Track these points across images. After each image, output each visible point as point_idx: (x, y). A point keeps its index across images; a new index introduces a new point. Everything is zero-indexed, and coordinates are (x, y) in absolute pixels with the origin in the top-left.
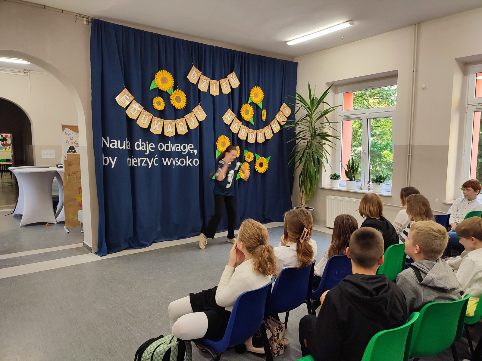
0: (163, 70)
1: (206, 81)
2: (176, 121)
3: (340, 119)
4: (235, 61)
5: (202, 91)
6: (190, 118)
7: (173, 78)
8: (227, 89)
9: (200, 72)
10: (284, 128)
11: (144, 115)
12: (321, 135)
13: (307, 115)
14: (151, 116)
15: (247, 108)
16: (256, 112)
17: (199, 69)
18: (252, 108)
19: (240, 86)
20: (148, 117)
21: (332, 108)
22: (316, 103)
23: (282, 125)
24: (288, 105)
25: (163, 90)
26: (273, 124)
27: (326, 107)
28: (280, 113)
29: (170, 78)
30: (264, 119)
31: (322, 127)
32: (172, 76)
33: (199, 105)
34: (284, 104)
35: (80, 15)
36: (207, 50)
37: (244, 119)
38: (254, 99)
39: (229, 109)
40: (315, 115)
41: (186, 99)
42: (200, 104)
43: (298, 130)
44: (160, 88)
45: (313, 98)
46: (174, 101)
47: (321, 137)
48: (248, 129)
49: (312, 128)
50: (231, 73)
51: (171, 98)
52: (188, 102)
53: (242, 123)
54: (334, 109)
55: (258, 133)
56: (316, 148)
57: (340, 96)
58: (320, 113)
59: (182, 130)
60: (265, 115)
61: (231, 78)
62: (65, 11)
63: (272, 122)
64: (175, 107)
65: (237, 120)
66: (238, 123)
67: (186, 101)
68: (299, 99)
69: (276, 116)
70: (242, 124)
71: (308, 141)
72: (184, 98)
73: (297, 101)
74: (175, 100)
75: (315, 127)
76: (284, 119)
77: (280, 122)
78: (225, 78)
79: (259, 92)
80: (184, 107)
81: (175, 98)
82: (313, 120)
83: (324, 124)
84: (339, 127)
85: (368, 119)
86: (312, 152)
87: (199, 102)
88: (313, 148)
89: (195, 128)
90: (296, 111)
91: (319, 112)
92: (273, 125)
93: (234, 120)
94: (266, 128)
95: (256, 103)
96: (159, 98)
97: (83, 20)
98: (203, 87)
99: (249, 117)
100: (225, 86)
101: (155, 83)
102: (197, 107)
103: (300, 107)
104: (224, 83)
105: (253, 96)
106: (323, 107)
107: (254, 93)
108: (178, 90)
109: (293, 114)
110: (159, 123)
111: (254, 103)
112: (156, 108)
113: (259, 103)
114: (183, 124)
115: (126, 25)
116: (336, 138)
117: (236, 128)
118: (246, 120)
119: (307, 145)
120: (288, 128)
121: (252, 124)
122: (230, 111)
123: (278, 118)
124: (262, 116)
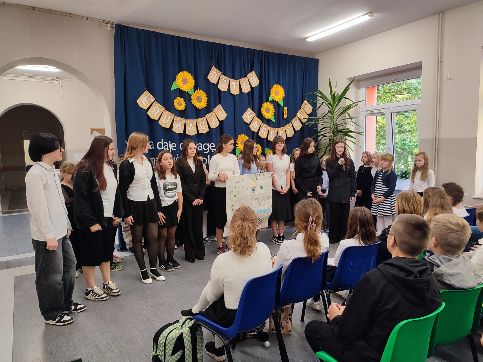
0: (184, 71)
1: (226, 81)
2: (198, 120)
3: (363, 115)
4: (255, 60)
5: (222, 91)
6: (211, 117)
7: (193, 78)
8: (247, 88)
9: (220, 72)
10: (306, 125)
11: (166, 115)
12: (343, 131)
13: (329, 112)
14: (172, 116)
15: (267, 106)
16: (276, 110)
17: (219, 68)
18: (273, 106)
19: (260, 84)
20: (169, 117)
21: (354, 103)
22: (337, 99)
23: (303, 122)
24: (309, 102)
25: (184, 91)
27: (348, 103)
28: (302, 110)
29: (191, 79)
30: (285, 116)
31: (345, 123)
32: (192, 76)
33: (220, 105)
34: (306, 102)
35: (104, 22)
36: (227, 51)
37: (265, 117)
38: (274, 97)
39: (249, 108)
40: (337, 112)
41: (207, 99)
42: (221, 104)
43: (319, 127)
44: (181, 89)
45: (334, 94)
47: (344, 133)
48: (268, 127)
49: (334, 124)
50: (251, 72)
51: (191, 98)
52: (209, 102)
53: (262, 121)
54: (356, 104)
55: (279, 131)
57: (363, 91)
58: (342, 109)
59: (203, 129)
60: (287, 113)
61: (251, 77)
62: (90, 18)
63: (293, 120)
64: (196, 107)
65: (257, 119)
66: (258, 122)
67: (207, 101)
68: (320, 95)
69: (297, 114)
71: (330, 137)
72: (205, 98)
73: (319, 98)
74: (195, 100)
75: (336, 124)
76: (305, 117)
77: (301, 119)
78: (244, 77)
79: (279, 90)
80: (205, 107)
81: (196, 98)
82: (334, 117)
83: (347, 120)
84: (362, 122)
85: (391, 114)
87: (220, 101)
89: (216, 127)
90: (317, 108)
91: (341, 108)
92: (294, 123)
93: (254, 118)
94: (287, 126)
95: (277, 101)
96: (180, 98)
97: (107, 26)
98: (223, 87)
99: (270, 115)
100: (244, 85)
101: (176, 84)
102: (218, 106)
103: (321, 103)
104: (244, 82)
105: (273, 94)
106: (345, 103)
107: (274, 91)
108: (198, 90)
109: (315, 110)
110: (181, 122)
111: (275, 100)
112: (177, 108)
113: (280, 100)
114: (204, 123)
115: (148, 29)
116: (359, 133)
117: (256, 126)
118: (267, 118)
119: (330, 142)
120: (309, 125)
121: (272, 121)
122: (249, 110)
123: (300, 115)
124: (283, 113)
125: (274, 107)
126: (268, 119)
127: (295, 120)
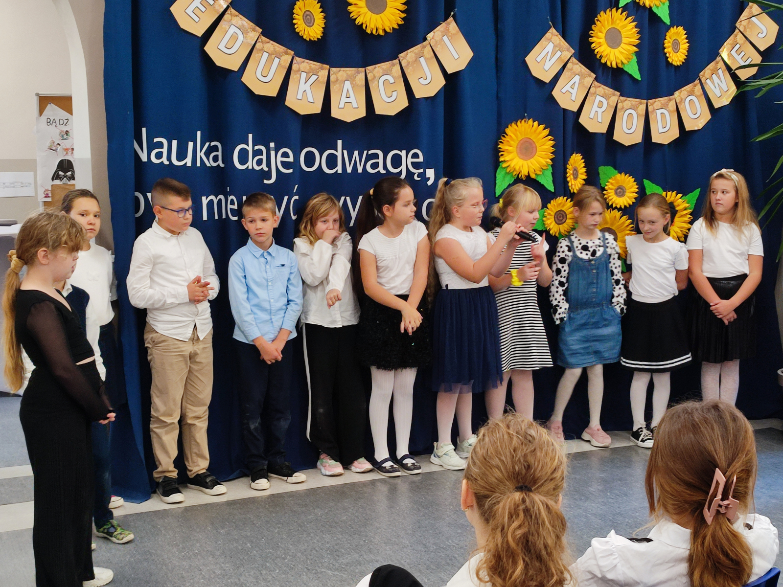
2: (371, 72)
6: (416, 60)
10: (751, 89)
11: (266, 55)
14: (287, 56)
15: (613, 22)
16: (646, 31)
18: (634, 23)
20: (277, 60)
23: (743, 78)
24: (763, 7)
26: (711, 78)
28: (737, 37)
30: (676, 59)
33: (451, 19)
34: (751, 4)
37: (603, 61)
39: (553, 30)
41: (404, 0)
42: (453, 16)
46: (358, 10)
48: (615, 96)
52: (410, 11)
53: (595, 76)
55: (654, 110)
59: (390, 103)
63: (706, 73)
64: (365, 28)
65: (577, 67)
66: (582, 77)
67: (403, 7)
69: (721, 50)
70: (596, 79)
74: (362, 4)
76: (750, 60)
77: (734, 70)
80: (396, 27)
89: (432, 94)
92: (708, 82)
93: (569, 65)
94: (683, 91)
95: (647, 5)
99: (621, 53)
102: (443, 24)
110: (314, 78)
111: (641, 3)
112: (302, 34)
113: (657, 4)
114: (392, 81)
117: (574, 92)
118: (609, 64)
121: (630, 76)
122: (552, 34)
123: (730, 55)
125: (636, 27)
126: (614, 66)
127: (712, 70)
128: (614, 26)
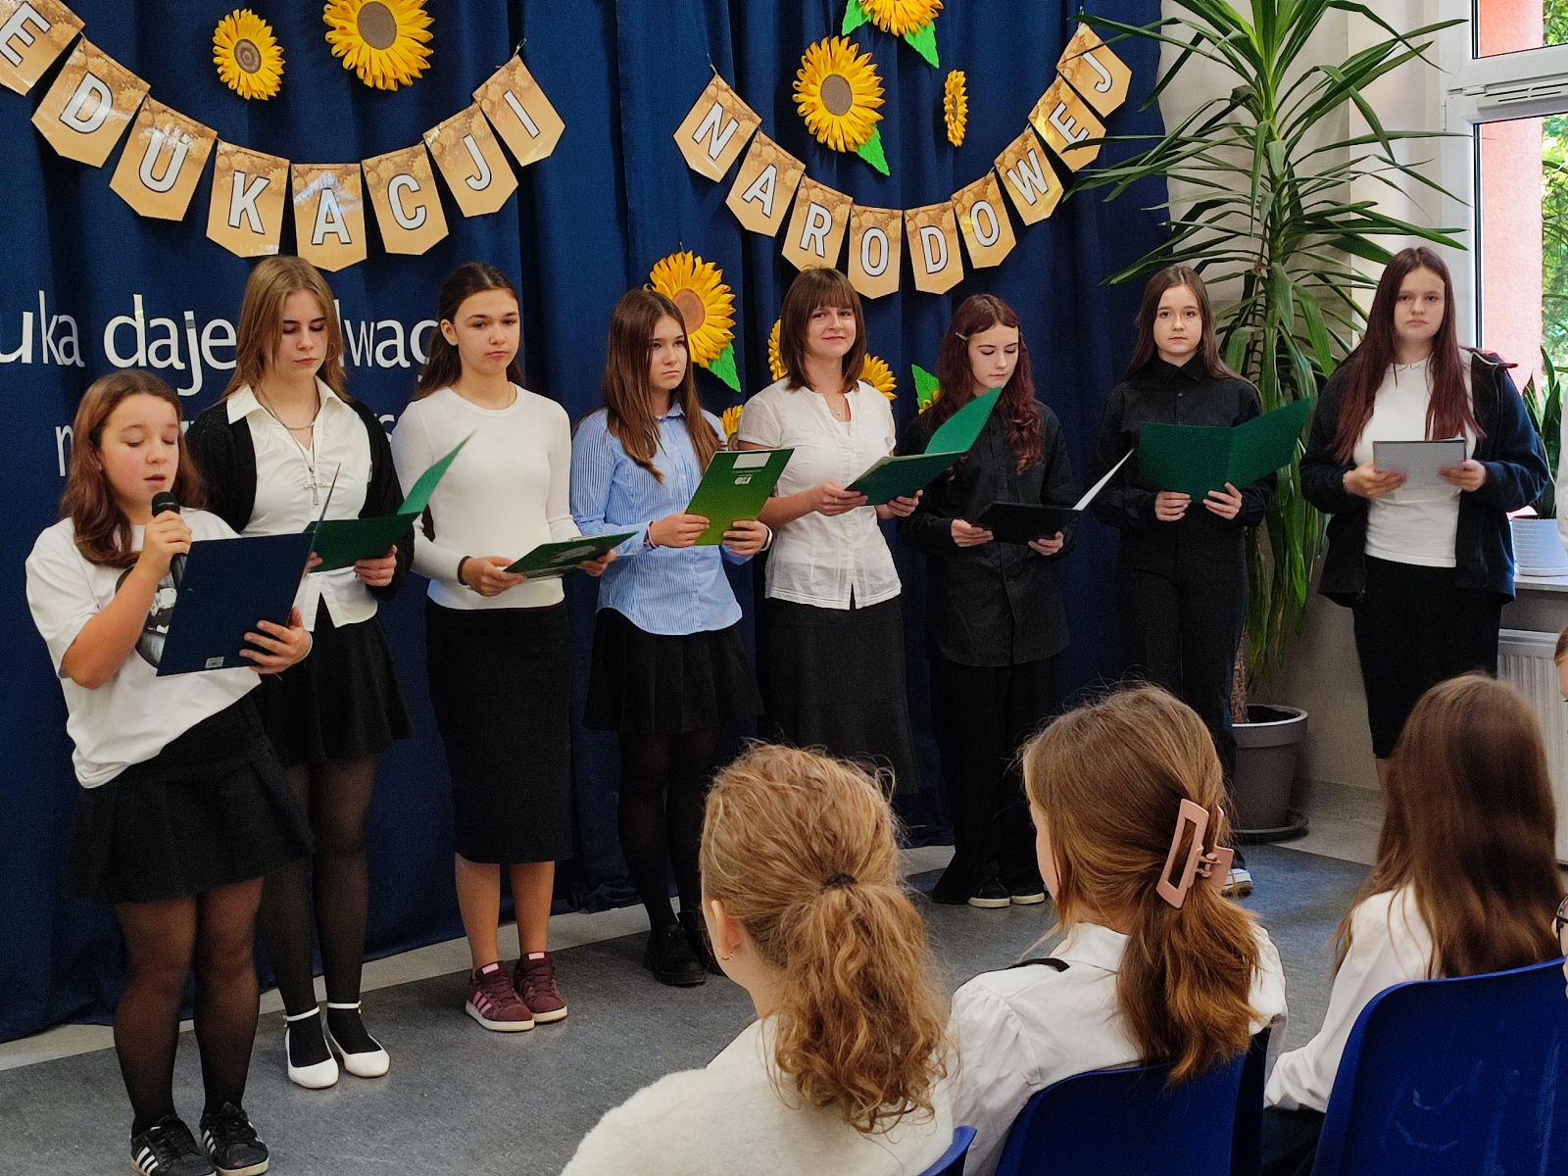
2: (372, 169)
3: (1461, 114)
6: (459, 142)
10: (1089, 186)
11: (159, 137)
12: (1331, 225)
13: (1238, 98)
14: (203, 141)
15: (833, 66)
16: (895, 82)
18: (873, 67)
20: (182, 147)
23: (1074, 167)
24: (1104, 33)
26: (1016, 169)
27: (1360, 37)
28: (1059, 90)
30: (956, 133)
31: (1338, 176)
33: (516, 59)
34: (1083, 29)
37: (821, 139)
38: (877, 7)
39: (718, 80)
40: (1292, 92)
41: (427, 21)
42: (521, 53)
43: (1180, 199)
46: (347, 40)
48: (844, 205)
49: (1273, 179)
51: (326, 17)
52: (441, 42)
53: (804, 166)
55: (916, 228)
56: (1303, 314)
58: (1321, 76)
59: (413, 230)
60: (962, 109)
63: (1007, 157)
64: (360, 73)
65: (768, 150)
66: (781, 169)
67: (427, 36)
69: (1032, 114)
70: (808, 172)
71: (1251, 266)
72: (417, 18)
74: (353, 27)
75: (1291, 174)
76: (1085, 133)
77: (1058, 151)
80: (418, 75)
81: (354, 15)
82: (1275, 129)
83: (1355, 152)
84: (1453, 165)
86: (1281, 341)
87: (516, 36)
88: (1285, 310)
89: (496, 209)
90: (1164, 69)
91: (1316, 69)
92: (1011, 174)
93: (754, 147)
94: (967, 193)
95: (895, 31)
96: (250, 16)
99: (852, 123)
102: (504, 69)
103: (1188, 39)
106: (1337, 40)
109: (1146, 87)
110: (261, 183)
111: (883, 28)
112: (233, 86)
113: (913, 27)
114: (414, 186)
116: (1439, 236)
117: (767, 198)
118: (831, 144)
119: (1247, 293)
120: (1113, 185)
121: (871, 167)
122: (719, 88)
123: (1048, 123)
124: (940, 111)
125: (876, 73)
126: (842, 149)
127: (1016, 153)
128: (836, 72)
